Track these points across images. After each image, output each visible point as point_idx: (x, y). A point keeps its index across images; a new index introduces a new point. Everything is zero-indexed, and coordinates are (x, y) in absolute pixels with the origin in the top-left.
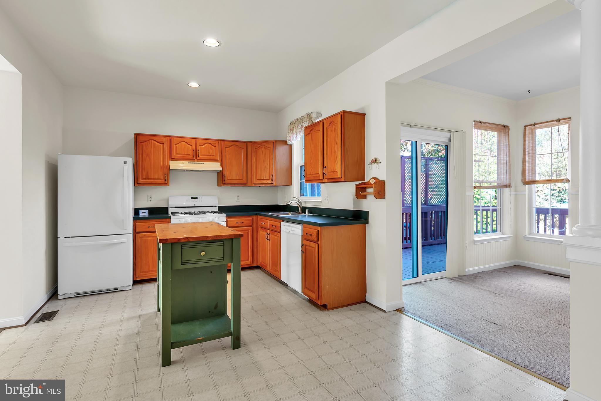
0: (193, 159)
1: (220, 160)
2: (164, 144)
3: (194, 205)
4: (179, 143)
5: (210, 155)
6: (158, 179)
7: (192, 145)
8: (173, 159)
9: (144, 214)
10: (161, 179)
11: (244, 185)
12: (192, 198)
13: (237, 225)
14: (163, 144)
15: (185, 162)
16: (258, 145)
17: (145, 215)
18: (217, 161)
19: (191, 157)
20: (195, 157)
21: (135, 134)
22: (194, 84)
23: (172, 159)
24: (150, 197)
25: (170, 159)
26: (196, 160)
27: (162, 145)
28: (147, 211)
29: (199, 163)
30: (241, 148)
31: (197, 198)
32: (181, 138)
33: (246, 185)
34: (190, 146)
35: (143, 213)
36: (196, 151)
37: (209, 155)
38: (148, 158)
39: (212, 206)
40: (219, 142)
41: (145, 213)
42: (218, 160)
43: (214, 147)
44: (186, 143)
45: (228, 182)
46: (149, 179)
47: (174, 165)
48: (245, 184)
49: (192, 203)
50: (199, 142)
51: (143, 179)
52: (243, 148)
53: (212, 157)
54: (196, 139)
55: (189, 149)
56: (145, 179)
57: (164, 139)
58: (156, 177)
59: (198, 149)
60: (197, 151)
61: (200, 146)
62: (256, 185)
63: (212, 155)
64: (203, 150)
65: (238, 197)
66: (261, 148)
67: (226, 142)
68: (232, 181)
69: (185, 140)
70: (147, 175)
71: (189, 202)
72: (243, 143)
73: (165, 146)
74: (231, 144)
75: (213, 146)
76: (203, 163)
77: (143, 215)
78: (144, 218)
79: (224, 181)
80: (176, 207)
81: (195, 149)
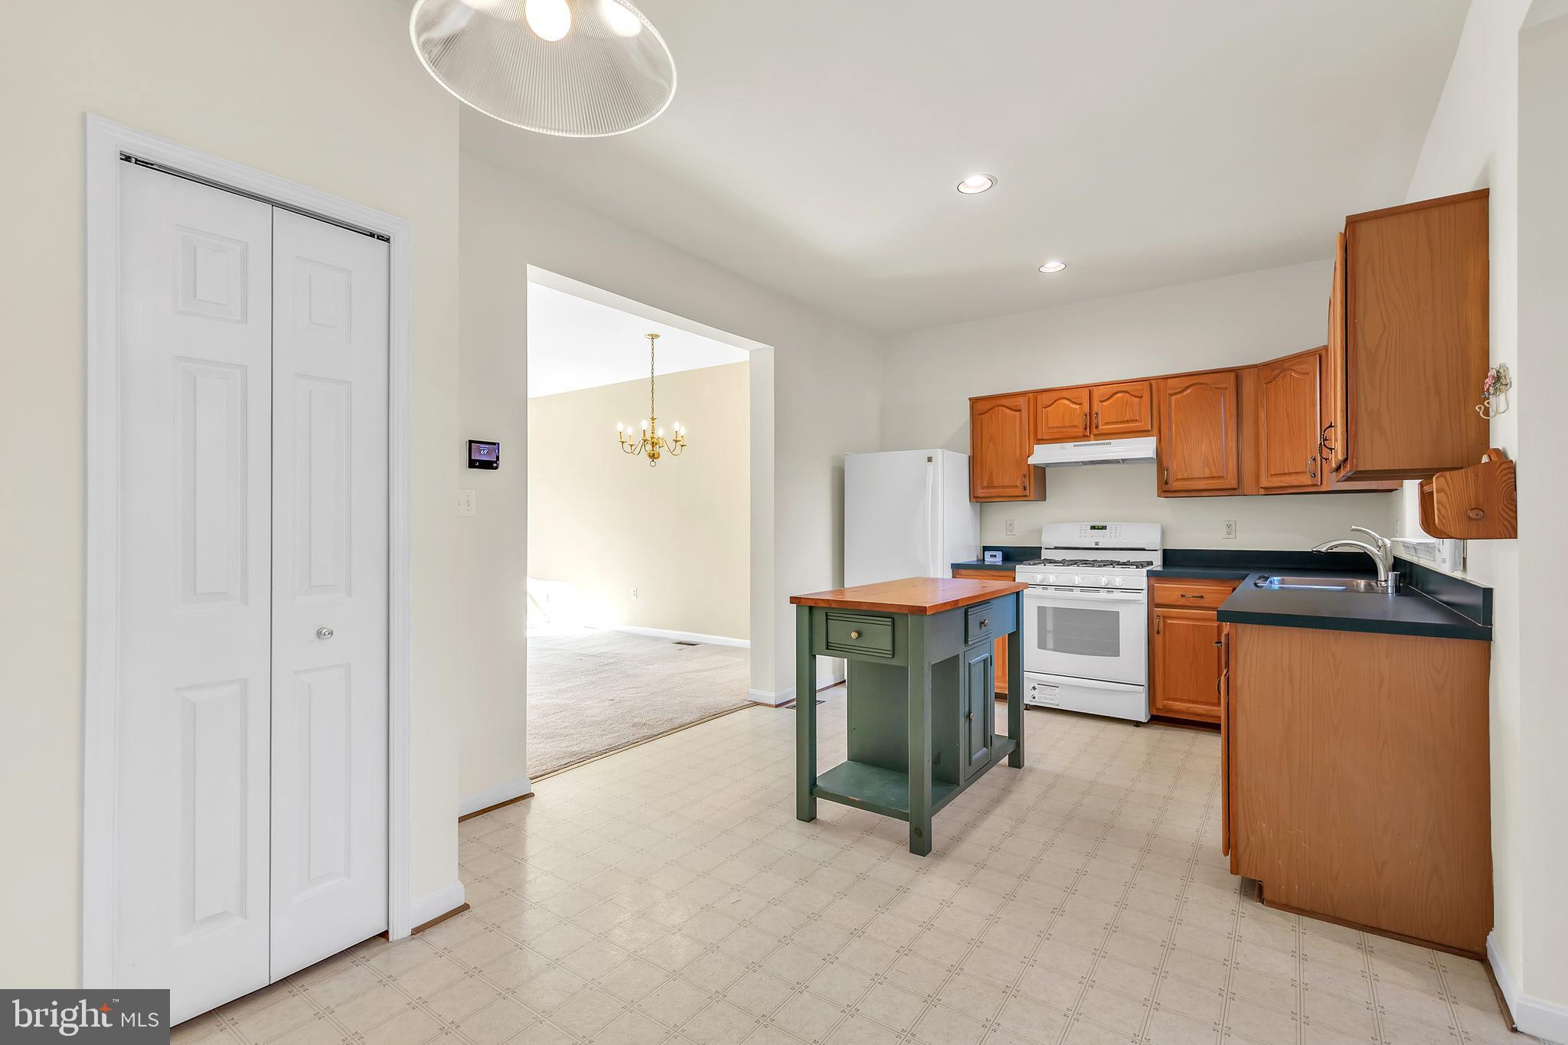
0: (1084, 436)
1: (1154, 430)
2: (1023, 411)
3: (1097, 544)
4: (1051, 405)
5: (1127, 422)
6: (1010, 487)
7: (1080, 404)
8: (1041, 442)
9: (993, 559)
10: (1017, 486)
11: (1233, 491)
12: (1093, 528)
13: (1183, 602)
14: (1020, 411)
15: (1066, 445)
16: (1273, 371)
17: (995, 562)
18: (1147, 433)
19: (1080, 431)
20: (1089, 429)
21: (970, 399)
22: (1053, 266)
24: (1011, 525)
25: (1034, 441)
26: (1092, 436)
27: (1018, 414)
28: (999, 554)
29: (1098, 444)
30: (1216, 388)
31: (1104, 528)
32: (1055, 393)
33: (1237, 492)
34: (1078, 407)
35: (992, 556)
36: (1090, 414)
37: (1124, 422)
38: (991, 443)
39: (1144, 550)
40: (1151, 384)
41: (995, 556)
42: (1149, 431)
43: (1138, 399)
44: (1070, 400)
45: (1176, 485)
46: (993, 487)
47: (1042, 454)
48: (1235, 489)
49: (1091, 539)
50: (1097, 394)
51: (983, 488)
52: (1226, 389)
53: (1132, 424)
54: (1090, 388)
55: (1076, 411)
56: (988, 487)
57: (1022, 402)
58: (1007, 482)
59: (1095, 409)
60: (1094, 416)
61: (1101, 402)
62: (1270, 491)
63: (1132, 420)
64: (1106, 412)
65: (1229, 526)
66: (1281, 380)
67: (1169, 380)
68: (1191, 483)
69: (1065, 394)
70: (991, 479)
71: (1085, 536)
72: (1228, 374)
73: (1025, 413)
74: (1187, 382)
75: (1133, 398)
76: (1109, 443)
77: (991, 562)
78: (993, 567)
79: (1166, 483)
80: (1056, 548)
81: (1088, 411)
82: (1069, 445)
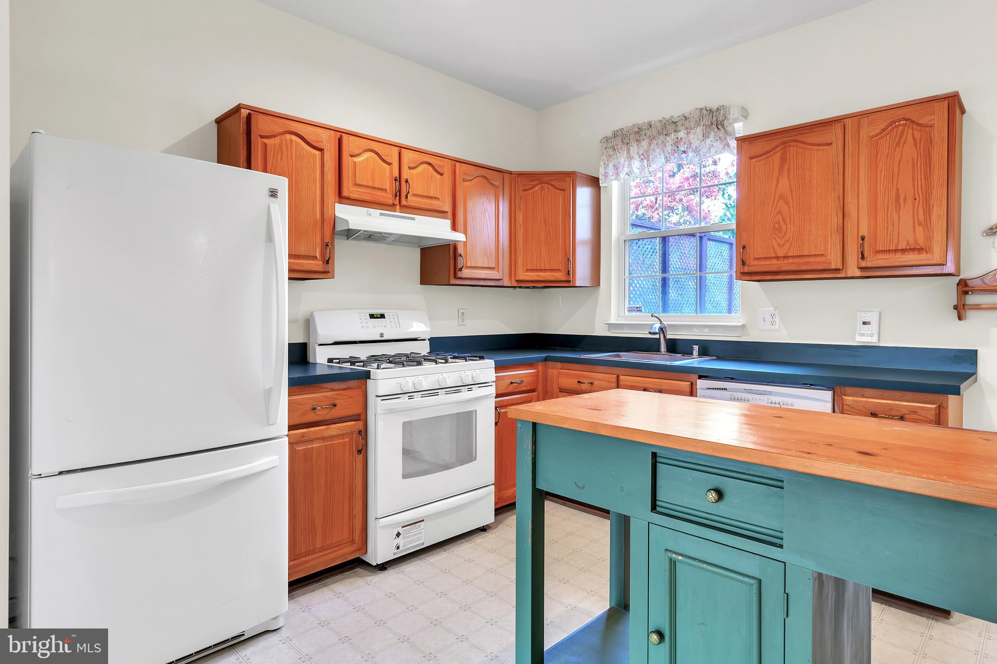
0: (392, 205)
1: (450, 214)
2: (325, 151)
3: (382, 335)
4: (359, 155)
5: (431, 198)
6: (307, 258)
7: (390, 165)
8: (344, 200)
10: (316, 256)
12: (372, 316)
13: (511, 388)
14: (321, 150)
15: (371, 211)
18: (443, 215)
19: (388, 198)
20: (397, 199)
23: (342, 198)
25: (337, 199)
26: (398, 207)
27: (317, 153)
30: (493, 185)
31: (382, 316)
32: (365, 141)
34: (387, 166)
36: (400, 180)
37: (428, 197)
39: (416, 339)
42: (446, 212)
43: (440, 177)
44: (378, 155)
48: (499, 280)
49: (373, 329)
50: (406, 157)
53: (434, 202)
54: (401, 149)
55: (384, 176)
57: (324, 136)
59: (405, 176)
60: (403, 183)
61: (410, 169)
63: (435, 198)
64: (415, 180)
66: (540, 191)
67: (463, 164)
69: (373, 145)
71: (368, 327)
73: (327, 157)
75: (437, 175)
76: (413, 219)
80: (336, 343)
81: (397, 175)
82: (376, 212)
